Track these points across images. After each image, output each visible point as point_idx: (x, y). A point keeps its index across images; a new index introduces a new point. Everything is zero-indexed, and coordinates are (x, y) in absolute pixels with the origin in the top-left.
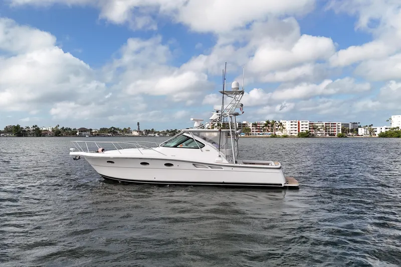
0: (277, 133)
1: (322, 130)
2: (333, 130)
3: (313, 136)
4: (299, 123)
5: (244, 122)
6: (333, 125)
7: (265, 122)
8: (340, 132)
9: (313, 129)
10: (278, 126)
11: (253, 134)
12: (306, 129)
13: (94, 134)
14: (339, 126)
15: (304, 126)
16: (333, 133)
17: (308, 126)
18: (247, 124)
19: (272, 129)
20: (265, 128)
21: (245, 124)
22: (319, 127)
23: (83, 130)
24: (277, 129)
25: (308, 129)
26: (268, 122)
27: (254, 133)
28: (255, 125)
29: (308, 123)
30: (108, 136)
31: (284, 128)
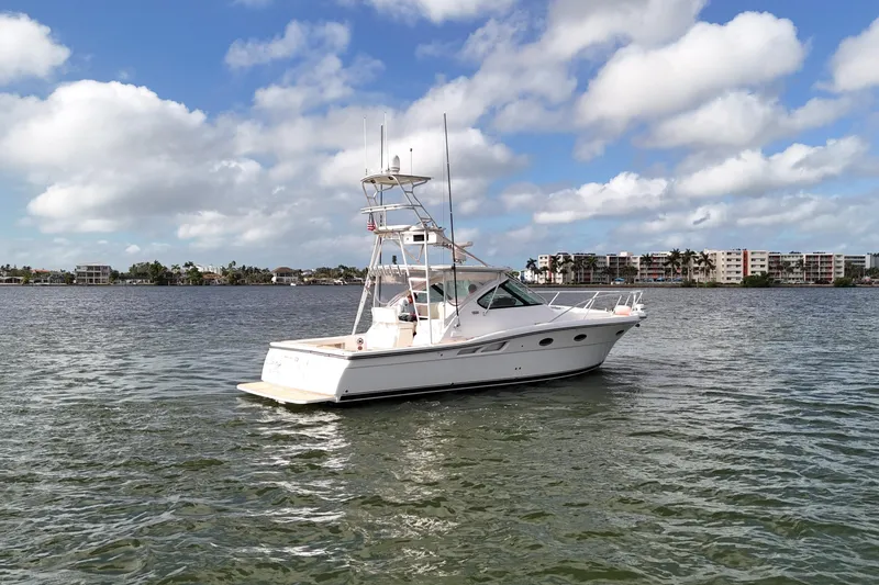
0: (696, 277)
1: (799, 270)
2: (824, 271)
3: (778, 284)
4: (745, 255)
5: (623, 254)
6: (824, 260)
7: (670, 254)
8: (842, 275)
9: (779, 268)
10: (699, 262)
11: (643, 280)
12: (762, 269)
13: (306, 280)
14: (839, 262)
15: (758, 262)
16: (824, 277)
17: (766, 263)
18: (629, 258)
19: (685, 270)
20: (670, 266)
21: (624, 258)
22: (793, 265)
23: (283, 272)
24: (697, 268)
25: (766, 269)
26: (676, 254)
27: (646, 277)
28: (647, 260)
29: (766, 256)
30: (335, 284)
31: (713, 267)
